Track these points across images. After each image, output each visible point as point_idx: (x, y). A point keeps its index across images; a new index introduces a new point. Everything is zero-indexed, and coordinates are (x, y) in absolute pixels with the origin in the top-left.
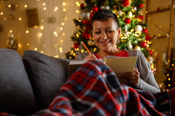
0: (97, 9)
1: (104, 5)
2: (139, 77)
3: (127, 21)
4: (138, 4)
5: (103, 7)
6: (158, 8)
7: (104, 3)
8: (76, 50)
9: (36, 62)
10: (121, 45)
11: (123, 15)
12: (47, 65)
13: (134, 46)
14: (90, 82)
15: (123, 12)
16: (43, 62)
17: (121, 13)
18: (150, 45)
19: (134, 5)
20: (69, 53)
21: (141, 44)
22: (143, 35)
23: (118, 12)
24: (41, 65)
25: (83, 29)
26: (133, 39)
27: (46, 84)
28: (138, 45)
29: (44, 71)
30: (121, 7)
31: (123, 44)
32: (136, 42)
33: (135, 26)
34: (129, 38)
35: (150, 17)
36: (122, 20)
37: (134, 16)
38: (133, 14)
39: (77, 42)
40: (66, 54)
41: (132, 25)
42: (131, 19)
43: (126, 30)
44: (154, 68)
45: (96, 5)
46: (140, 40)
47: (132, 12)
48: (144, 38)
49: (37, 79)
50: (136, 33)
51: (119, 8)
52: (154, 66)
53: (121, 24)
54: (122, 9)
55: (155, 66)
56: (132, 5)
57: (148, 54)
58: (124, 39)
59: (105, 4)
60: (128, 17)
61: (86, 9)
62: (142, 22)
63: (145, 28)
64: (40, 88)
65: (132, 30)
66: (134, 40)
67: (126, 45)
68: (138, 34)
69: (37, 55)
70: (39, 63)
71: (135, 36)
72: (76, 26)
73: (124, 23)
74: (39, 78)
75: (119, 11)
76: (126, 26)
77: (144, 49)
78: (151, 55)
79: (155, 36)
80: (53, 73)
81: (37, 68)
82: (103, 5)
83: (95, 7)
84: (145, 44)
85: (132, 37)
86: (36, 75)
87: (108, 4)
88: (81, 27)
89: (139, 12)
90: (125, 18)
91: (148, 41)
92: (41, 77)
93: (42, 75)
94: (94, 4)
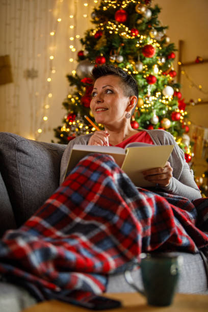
0: (104, 60)
1: (115, 55)
2: (172, 175)
3: (150, 80)
4: (167, 53)
5: (113, 57)
6: (198, 58)
7: (115, 51)
8: (70, 123)
9: (14, 152)
10: (141, 118)
11: (144, 70)
12: (30, 156)
13: (161, 118)
14: (93, 190)
15: (144, 65)
16: (24, 152)
17: (141, 67)
18: (185, 117)
19: (161, 54)
20: (60, 128)
21: (172, 116)
22: (174, 102)
23: (137, 66)
24: (21, 157)
25: (82, 90)
26: (159, 107)
27: (29, 186)
28: (166, 117)
29: (26, 165)
30: (141, 57)
31: (143, 116)
32: (164, 112)
33: (162, 88)
34: (154, 106)
35: (184, 71)
36: (143, 78)
37: (161, 71)
38: (160, 68)
39: (72, 112)
40: (55, 130)
41: (158, 85)
42: (157, 77)
43: (149, 94)
44: (191, 152)
45: (102, 55)
46: (170, 108)
47: (158, 65)
48: (176, 107)
49: (15, 178)
50: (164, 98)
51: (139, 59)
52: (191, 149)
53: (141, 84)
54: (142, 60)
55: (193, 148)
56: (158, 55)
57: (183, 130)
58: (146, 108)
59: (117, 53)
60: (152, 74)
61: (87, 60)
62: (173, 81)
63: (177, 90)
64: (20, 192)
65: (158, 94)
66: (161, 109)
67: (148, 117)
68: (167, 100)
69: (15, 141)
70: (18, 153)
71: (162, 103)
72: (71, 85)
73: (146, 83)
74: (19, 177)
75: (138, 64)
76: (149, 87)
77: (176, 124)
78: (187, 132)
79: (192, 101)
80: (40, 168)
81: (15, 160)
82: (113, 54)
83: (100, 57)
84: (178, 116)
85: (158, 104)
86: (14, 171)
87: (121, 52)
88: (79, 88)
89: (169, 66)
90: (148, 75)
91: (182, 111)
92: (21, 175)
93: (22, 171)
94: (99, 52)
